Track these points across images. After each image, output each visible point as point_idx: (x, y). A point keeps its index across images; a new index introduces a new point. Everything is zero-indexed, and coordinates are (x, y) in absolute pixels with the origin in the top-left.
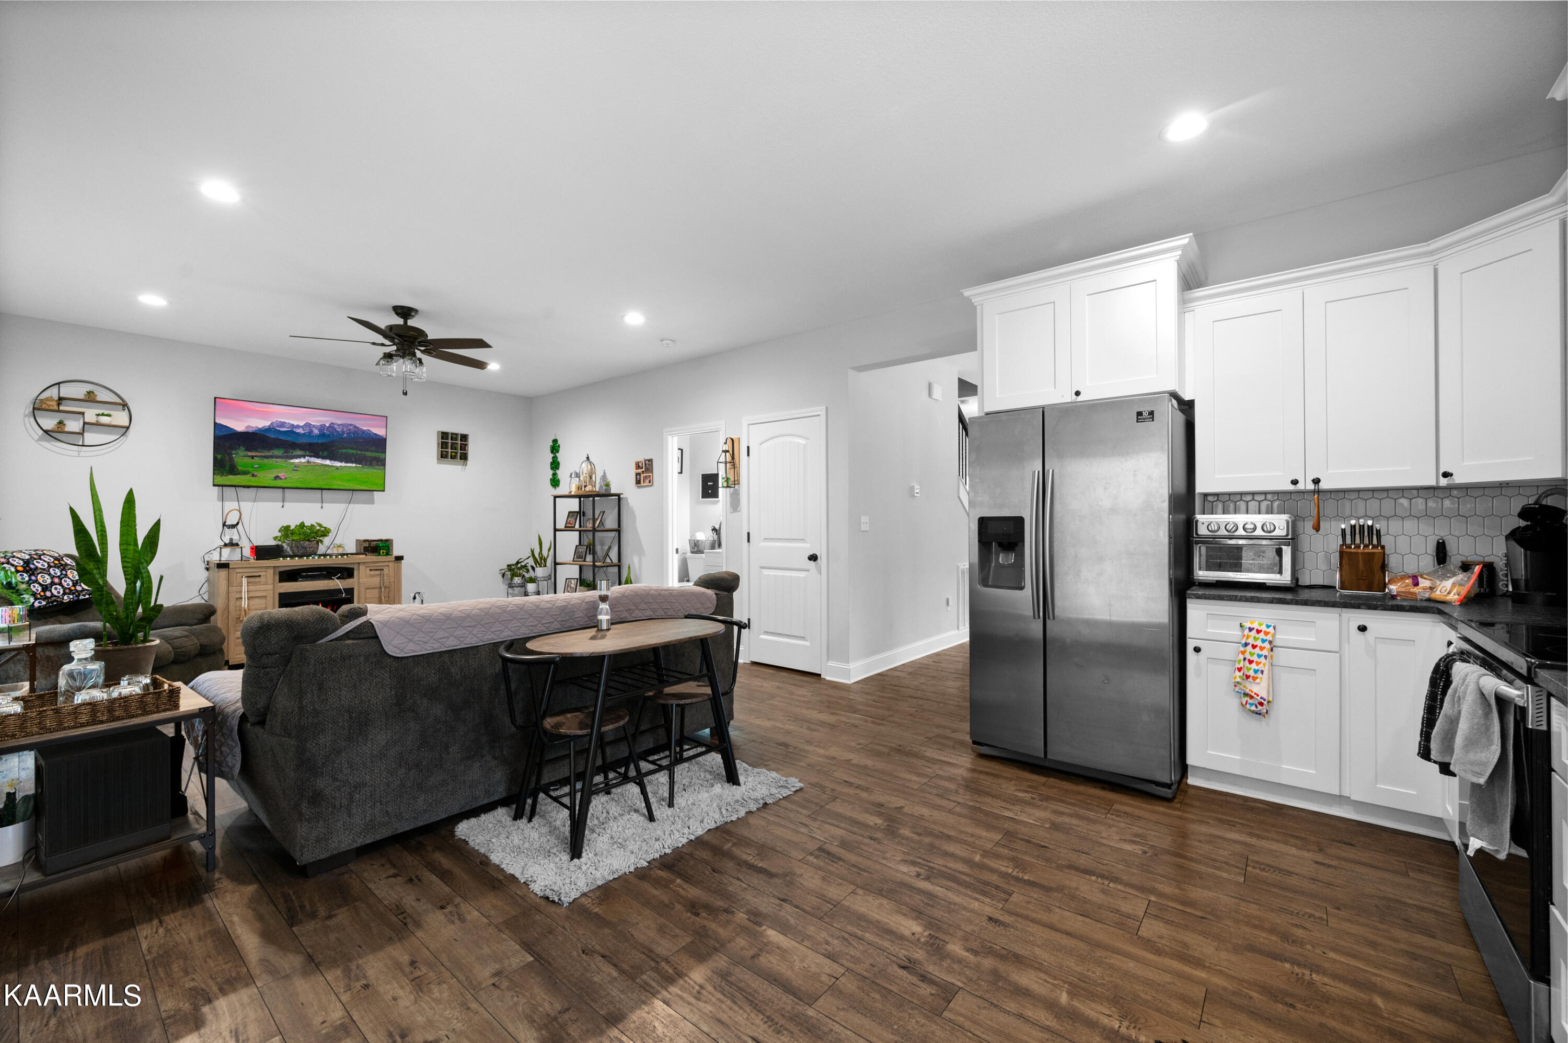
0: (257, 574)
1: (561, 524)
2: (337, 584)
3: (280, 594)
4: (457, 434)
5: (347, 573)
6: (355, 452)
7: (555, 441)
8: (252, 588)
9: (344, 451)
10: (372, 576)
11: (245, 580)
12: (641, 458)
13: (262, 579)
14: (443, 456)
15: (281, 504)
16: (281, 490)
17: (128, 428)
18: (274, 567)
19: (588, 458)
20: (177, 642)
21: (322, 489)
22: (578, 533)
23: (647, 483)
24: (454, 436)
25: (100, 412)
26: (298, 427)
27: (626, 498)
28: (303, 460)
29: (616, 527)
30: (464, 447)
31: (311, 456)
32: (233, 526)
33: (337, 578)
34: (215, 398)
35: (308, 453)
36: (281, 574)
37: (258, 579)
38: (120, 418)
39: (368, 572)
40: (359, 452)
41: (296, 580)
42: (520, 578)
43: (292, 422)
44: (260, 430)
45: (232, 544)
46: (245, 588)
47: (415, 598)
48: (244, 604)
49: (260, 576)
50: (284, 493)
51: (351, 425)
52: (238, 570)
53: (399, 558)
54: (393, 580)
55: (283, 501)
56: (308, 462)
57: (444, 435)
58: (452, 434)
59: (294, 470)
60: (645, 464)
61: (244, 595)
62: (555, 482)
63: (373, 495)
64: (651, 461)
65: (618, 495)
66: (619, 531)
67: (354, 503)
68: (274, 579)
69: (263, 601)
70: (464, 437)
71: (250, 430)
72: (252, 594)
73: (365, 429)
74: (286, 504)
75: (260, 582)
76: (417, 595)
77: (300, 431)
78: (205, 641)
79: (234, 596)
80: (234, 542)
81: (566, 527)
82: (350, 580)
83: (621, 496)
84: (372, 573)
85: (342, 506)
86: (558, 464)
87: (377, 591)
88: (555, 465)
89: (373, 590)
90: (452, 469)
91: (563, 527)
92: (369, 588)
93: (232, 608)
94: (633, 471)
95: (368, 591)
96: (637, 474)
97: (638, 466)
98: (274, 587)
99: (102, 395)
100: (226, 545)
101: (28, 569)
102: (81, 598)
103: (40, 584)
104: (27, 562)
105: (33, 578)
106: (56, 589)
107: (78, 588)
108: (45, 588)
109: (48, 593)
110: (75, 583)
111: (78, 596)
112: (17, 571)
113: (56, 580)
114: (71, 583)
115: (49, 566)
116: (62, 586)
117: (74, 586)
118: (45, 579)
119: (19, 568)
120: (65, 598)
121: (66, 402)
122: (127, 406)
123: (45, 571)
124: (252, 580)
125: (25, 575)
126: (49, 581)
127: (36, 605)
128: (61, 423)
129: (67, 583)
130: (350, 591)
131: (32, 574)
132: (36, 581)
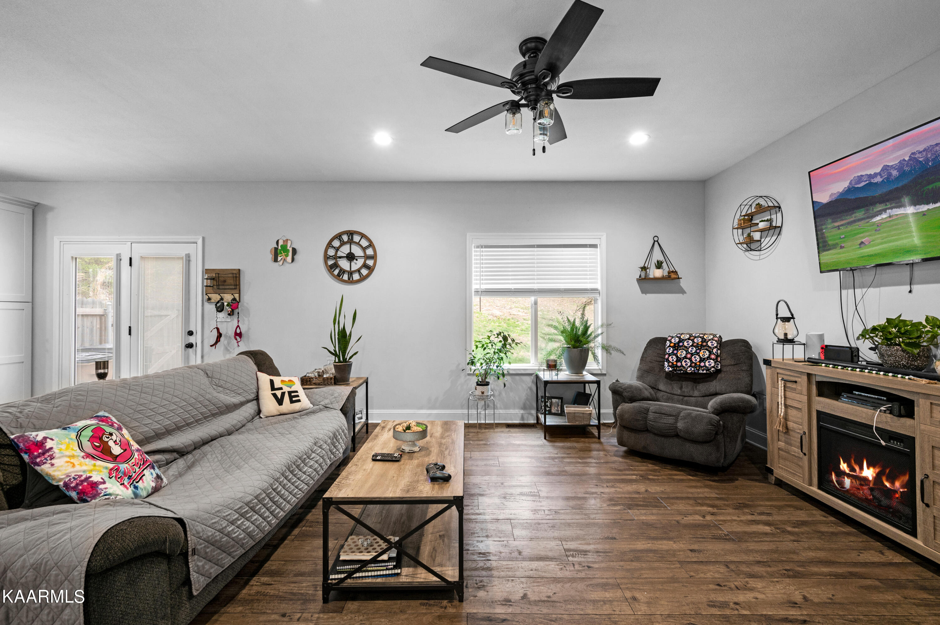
0: (794, 379)
3: (818, 412)
5: (906, 407)
8: (790, 394)
11: (781, 384)
13: (798, 387)
15: (907, 288)
17: (781, 228)
18: (814, 375)
20: (652, 416)
26: (876, 175)
32: (786, 320)
33: (888, 411)
34: (809, 173)
36: (820, 385)
37: (793, 386)
38: (778, 220)
39: (935, 414)
41: (838, 398)
44: (841, 194)
45: (786, 340)
46: (782, 392)
48: (782, 410)
49: (796, 382)
50: (911, 271)
52: (779, 371)
61: (781, 400)
68: (809, 390)
69: (800, 414)
71: (834, 198)
72: (788, 402)
75: (795, 389)
77: (878, 179)
78: (681, 425)
79: (775, 399)
80: (790, 337)
82: (908, 422)
92: (938, 449)
93: (775, 412)
95: (937, 453)
98: (810, 401)
99: (767, 204)
100: (780, 341)
101: (676, 347)
102: (701, 371)
103: (677, 357)
104: (681, 341)
105: (675, 352)
106: (685, 362)
107: (702, 364)
108: (679, 360)
109: (679, 364)
110: (702, 360)
111: (699, 370)
112: (670, 346)
113: (689, 356)
114: (698, 360)
115: (692, 345)
116: (691, 361)
117: (700, 362)
118: (682, 353)
119: (672, 345)
120: (689, 369)
121: (754, 217)
122: (780, 207)
123: (686, 349)
124: (789, 385)
125: (672, 349)
126: (683, 355)
127: (667, 370)
128: (750, 236)
129: (696, 359)
130: (907, 441)
131: (677, 350)
132: (676, 355)
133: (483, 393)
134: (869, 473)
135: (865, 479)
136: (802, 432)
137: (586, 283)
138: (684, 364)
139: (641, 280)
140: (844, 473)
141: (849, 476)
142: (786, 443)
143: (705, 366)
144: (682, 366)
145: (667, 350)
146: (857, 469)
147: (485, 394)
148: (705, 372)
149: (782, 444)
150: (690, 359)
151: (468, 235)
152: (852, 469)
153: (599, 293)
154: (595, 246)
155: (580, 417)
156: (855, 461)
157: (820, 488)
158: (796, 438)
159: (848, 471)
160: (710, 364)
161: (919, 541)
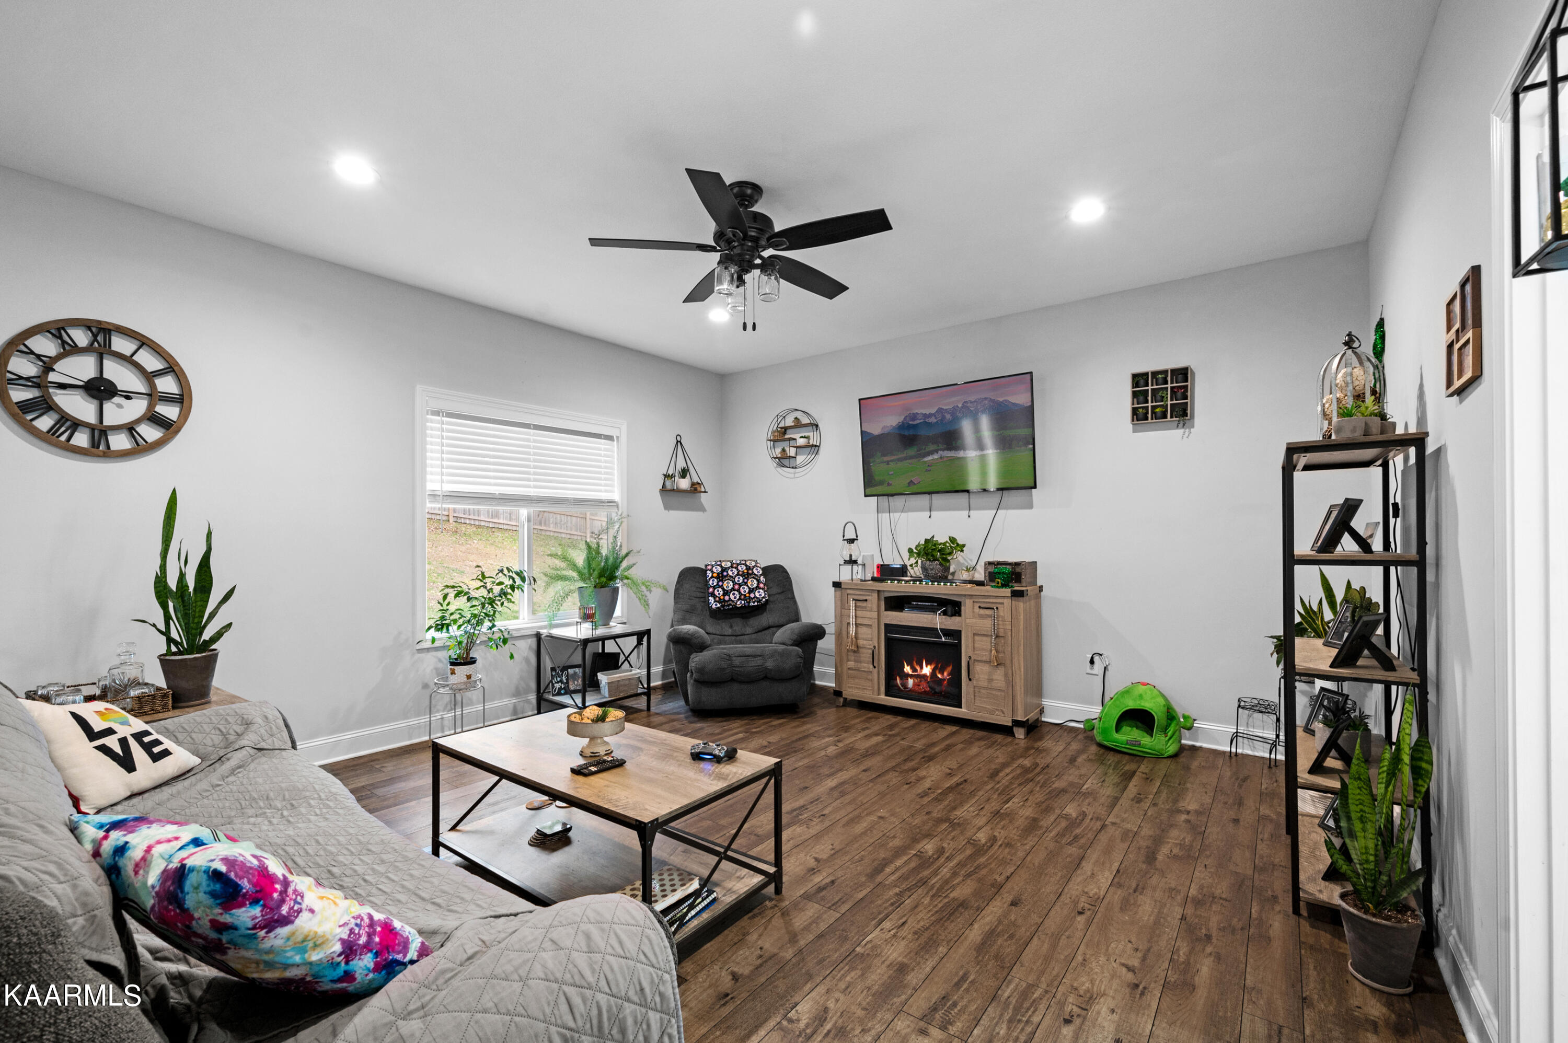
0: (864, 598)
2: (938, 621)
3: (886, 625)
4: (1166, 372)
5: (952, 607)
7: (1378, 325)
8: (860, 613)
10: (982, 617)
11: (852, 604)
12: (1453, 282)
13: (868, 604)
14: (1139, 416)
15: (928, 514)
16: (927, 496)
17: (819, 446)
18: (879, 591)
20: (738, 661)
23: (1470, 375)
24: (1159, 376)
25: (804, 435)
26: (930, 415)
28: (936, 456)
30: (1182, 392)
31: (943, 450)
32: (851, 541)
33: (945, 613)
34: (860, 401)
35: (941, 446)
36: (887, 599)
37: (864, 604)
38: (814, 439)
39: (977, 610)
41: (902, 610)
43: (924, 411)
44: (894, 428)
45: (852, 562)
46: (852, 613)
47: (1092, 662)
48: (852, 630)
49: (866, 600)
50: (931, 499)
51: (986, 399)
52: (849, 591)
53: (1018, 594)
55: (930, 510)
56: (941, 458)
57: (1138, 379)
58: (1155, 373)
59: (927, 470)
60: (1466, 295)
61: (852, 621)
63: (1028, 494)
65: (1419, 440)
68: (879, 606)
69: (870, 631)
71: (886, 431)
72: (860, 621)
73: (1001, 399)
74: (932, 513)
75: (865, 607)
76: (1096, 658)
77: (933, 420)
78: (770, 664)
79: (844, 619)
80: (854, 558)
82: (956, 619)
83: (1425, 441)
84: (982, 612)
87: (988, 639)
89: (985, 638)
90: (1161, 438)
92: (978, 635)
93: (844, 633)
94: (1439, 341)
95: (977, 638)
96: (1450, 347)
98: (879, 616)
100: (846, 562)
101: (721, 577)
102: (752, 604)
103: (723, 589)
104: (724, 569)
105: (720, 583)
106: (734, 594)
107: (752, 595)
108: (726, 593)
109: (727, 598)
110: (751, 591)
111: (749, 602)
112: (712, 577)
113: (737, 587)
114: (747, 591)
115: (738, 574)
116: (740, 593)
117: (749, 593)
118: (728, 585)
119: (715, 575)
120: (738, 603)
121: (788, 431)
122: (817, 426)
123: (732, 578)
124: (859, 604)
125: (715, 580)
126: (731, 587)
127: (714, 606)
128: (784, 450)
129: (745, 590)
130: (956, 634)
131: (722, 580)
132: (722, 587)
133: (469, 677)
134: (927, 670)
135: (925, 676)
136: (873, 647)
137: (600, 491)
138: (732, 597)
139: (664, 490)
140: (908, 675)
141: (911, 676)
142: (855, 661)
143: (755, 597)
144: (730, 599)
145: (711, 582)
146: (918, 668)
147: (473, 679)
148: (756, 603)
149: (851, 664)
150: (738, 590)
151: (419, 388)
152: (914, 670)
153: (617, 507)
154: (609, 438)
155: (625, 685)
156: (916, 661)
157: (887, 695)
158: (866, 655)
159: (910, 673)
160: (760, 594)
161: (964, 710)
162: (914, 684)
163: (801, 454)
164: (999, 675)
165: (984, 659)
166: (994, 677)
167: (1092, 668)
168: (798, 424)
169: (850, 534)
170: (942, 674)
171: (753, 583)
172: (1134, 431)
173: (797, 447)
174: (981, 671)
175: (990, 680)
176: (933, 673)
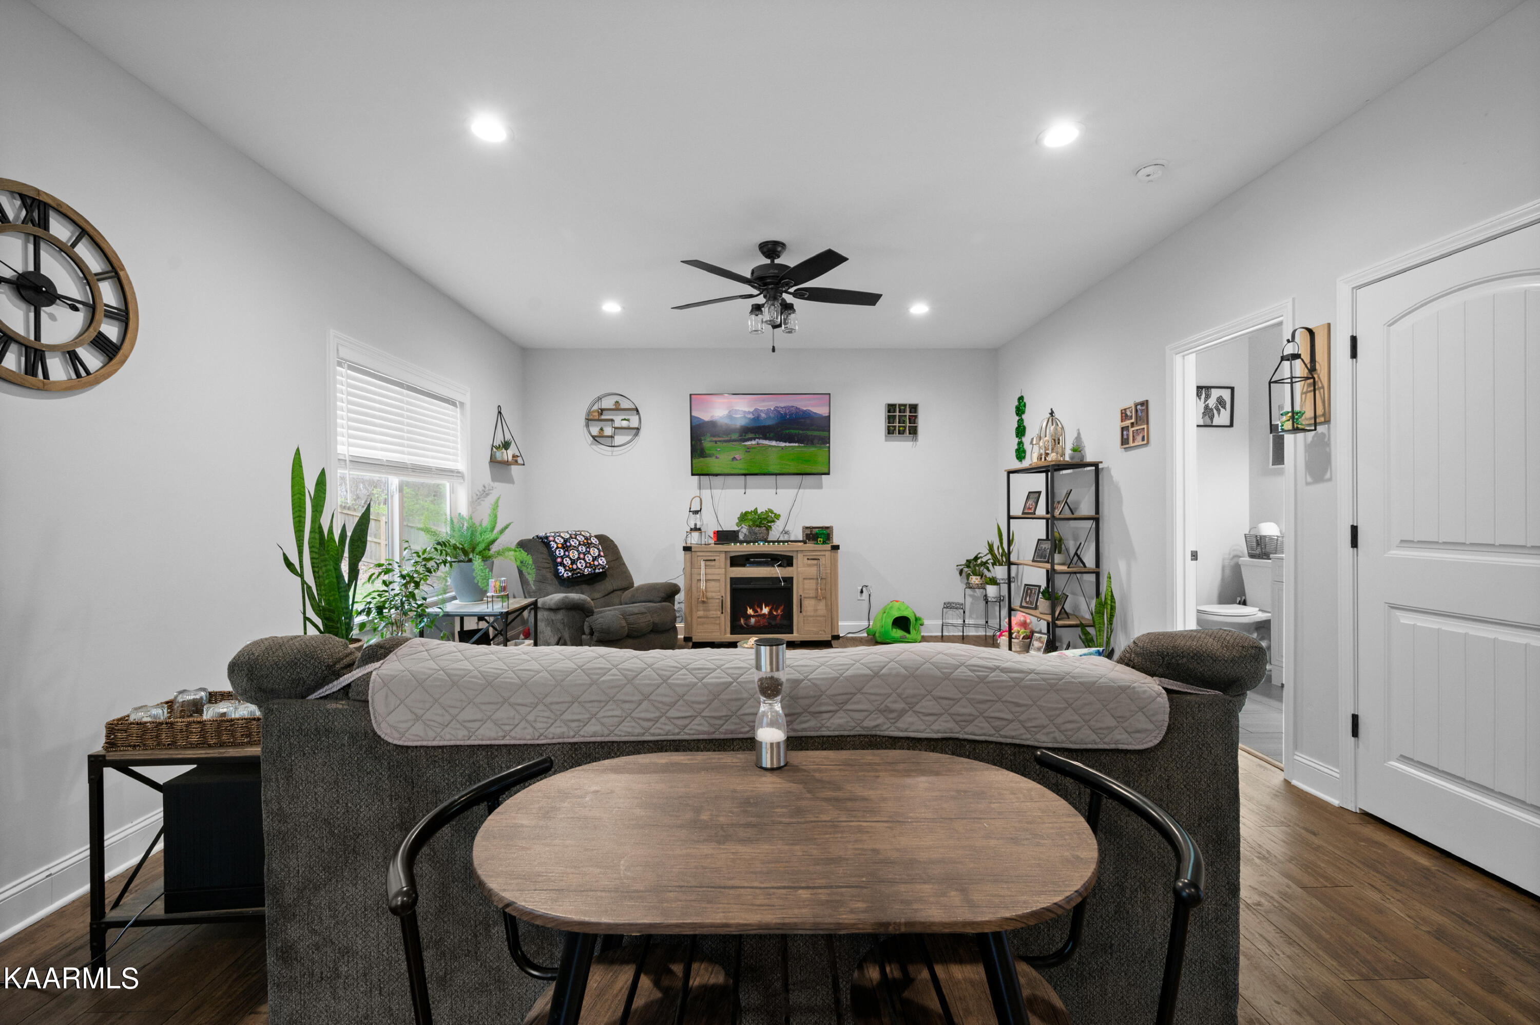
0: (713, 558)
1: (1017, 510)
2: (777, 572)
3: (731, 579)
4: (905, 405)
5: (787, 561)
6: (797, 432)
7: (1021, 399)
8: (709, 571)
9: (787, 431)
10: (809, 566)
11: (703, 563)
12: (1129, 403)
13: (717, 563)
14: (890, 431)
15: (743, 491)
16: (744, 477)
17: (638, 429)
18: (726, 552)
19: (1052, 413)
20: (632, 619)
21: (776, 474)
22: (1044, 521)
23: (1139, 442)
24: (902, 408)
25: (623, 417)
27: (1108, 469)
28: (755, 443)
29: (1092, 513)
30: (913, 419)
31: (760, 438)
32: (696, 512)
33: (779, 566)
34: (691, 395)
35: (758, 435)
36: (732, 558)
37: (713, 563)
38: (634, 422)
39: (806, 561)
40: (801, 432)
41: (744, 565)
42: (979, 578)
45: (696, 529)
46: (703, 571)
47: (862, 592)
48: (703, 585)
49: (715, 560)
50: (745, 480)
51: (793, 407)
52: (699, 554)
53: (836, 548)
54: (829, 571)
55: (745, 488)
57: (891, 408)
58: (900, 405)
60: (1137, 411)
61: (703, 577)
62: (1020, 454)
63: (821, 479)
64: (1145, 404)
65: (1096, 465)
66: (1096, 520)
67: (804, 488)
68: (726, 564)
69: (717, 584)
70: (914, 408)
71: (714, 421)
72: (709, 577)
73: (805, 409)
74: (747, 491)
75: (714, 566)
76: (864, 589)
78: (656, 619)
79: (695, 577)
80: (698, 527)
81: (1023, 513)
82: (790, 569)
83: (1101, 466)
84: (810, 562)
85: (792, 492)
86: (1024, 428)
87: (814, 581)
88: (1021, 431)
89: (811, 581)
90: (901, 446)
91: (1019, 514)
92: (806, 579)
93: (694, 589)
94: (1117, 424)
95: (806, 581)
96: (1123, 429)
97: (1124, 415)
98: (726, 571)
99: (625, 404)
100: (693, 530)
101: (566, 546)
102: (597, 571)
103: (570, 559)
104: (566, 541)
105: (567, 553)
106: (580, 563)
107: (596, 563)
108: (573, 562)
109: (575, 567)
110: (595, 559)
111: (595, 570)
112: (557, 548)
113: (582, 556)
114: (591, 559)
115: (580, 544)
116: (585, 561)
117: (593, 561)
118: (574, 554)
119: (560, 546)
120: (586, 570)
121: (604, 412)
122: (637, 411)
123: (576, 548)
124: (708, 563)
125: (562, 550)
126: (576, 557)
127: (565, 575)
128: (602, 429)
129: (589, 558)
130: (789, 580)
131: (567, 550)
132: (568, 556)
134: (765, 610)
135: (764, 614)
136: (720, 597)
137: (449, 460)
138: (579, 565)
139: (493, 461)
140: (751, 616)
141: (753, 616)
142: (704, 610)
143: (599, 564)
144: (578, 568)
145: (557, 552)
146: (759, 610)
148: (601, 570)
149: (701, 613)
150: (584, 559)
152: (755, 611)
153: (463, 475)
154: (454, 404)
156: (756, 605)
157: (731, 634)
158: (715, 604)
159: (752, 614)
160: (602, 561)
161: (795, 634)
162: (756, 622)
163: (618, 434)
164: (821, 606)
165: (811, 595)
166: (819, 608)
167: (861, 596)
168: (617, 408)
169: (696, 507)
170: (777, 612)
171: (594, 552)
172: (886, 441)
173: (615, 428)
174: (809, 605)
175: (816, 610)
176: (770, 612)
